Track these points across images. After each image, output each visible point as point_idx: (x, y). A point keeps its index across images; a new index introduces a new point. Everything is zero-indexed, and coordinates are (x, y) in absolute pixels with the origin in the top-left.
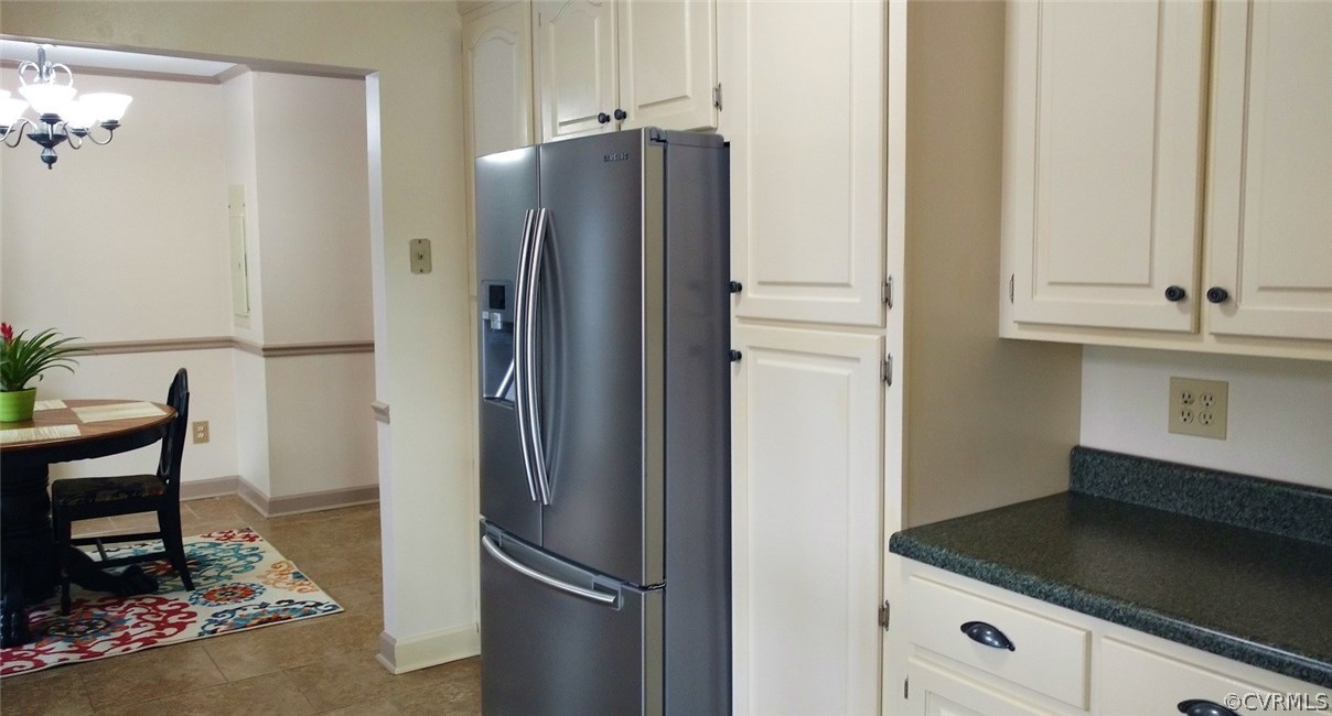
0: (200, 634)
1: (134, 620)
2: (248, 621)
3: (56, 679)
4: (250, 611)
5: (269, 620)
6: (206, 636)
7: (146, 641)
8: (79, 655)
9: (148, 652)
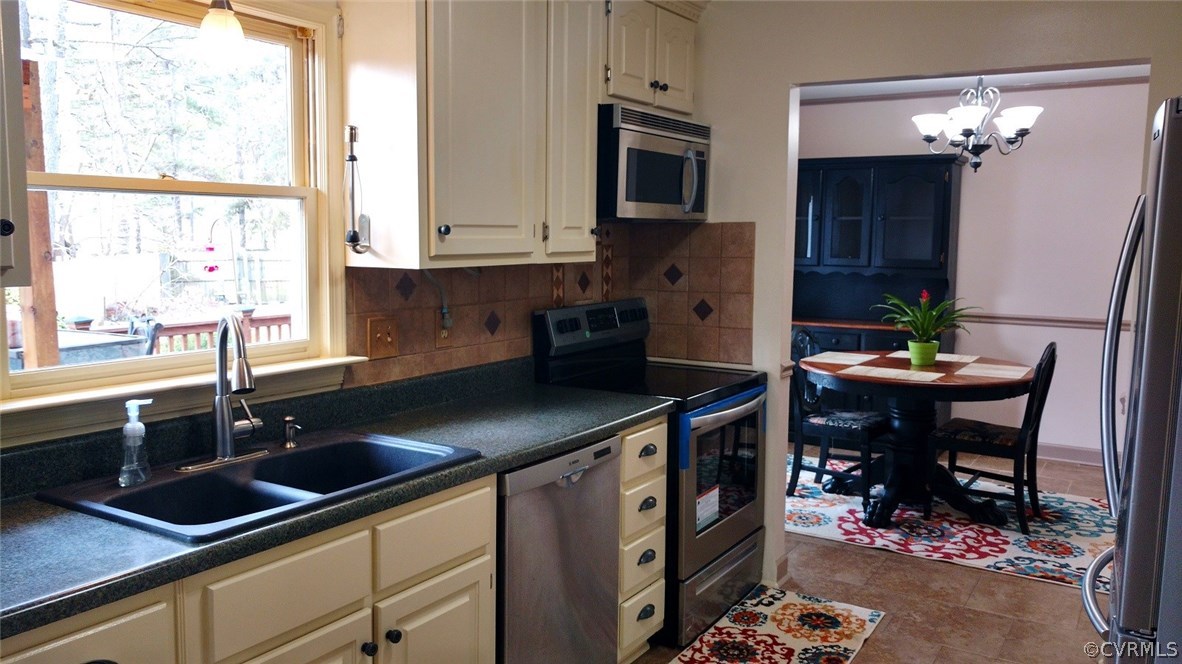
0: (988, 567)
1: (958, 538)
2: (1034, 571)
3: (870, 556)
4: (1049, 566)
5: (1053, 578)
6: (992, 569)
7: (948, 555)
8: (898, 547)
9: (941, 564)
